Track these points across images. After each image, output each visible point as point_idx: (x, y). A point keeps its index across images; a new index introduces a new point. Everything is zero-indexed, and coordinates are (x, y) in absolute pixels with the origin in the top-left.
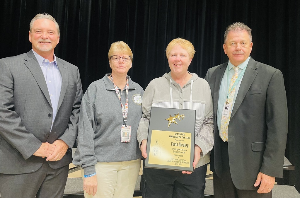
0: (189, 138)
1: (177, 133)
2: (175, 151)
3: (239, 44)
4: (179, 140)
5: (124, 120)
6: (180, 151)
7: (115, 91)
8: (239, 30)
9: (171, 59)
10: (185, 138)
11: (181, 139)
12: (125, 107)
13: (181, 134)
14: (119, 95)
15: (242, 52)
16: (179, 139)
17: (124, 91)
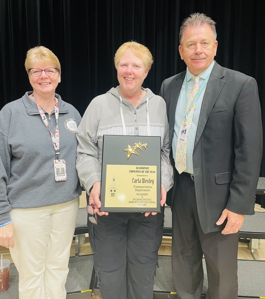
0: (155, 172)
1: (139, 166)
2: (138, 189)
3: (199, 45)
4: (143, 176)
5: (56, 154)
6: (144, 189)
7: (39, 115)
8: (199, 24)
9: (120, 70)
10: (149, 172)
11: (144, 174)
12: (56, 136)
13: (144, 168)
14: (46, 122)
15: (203, 56)
16: (141, 174)
17: (53, 116)
